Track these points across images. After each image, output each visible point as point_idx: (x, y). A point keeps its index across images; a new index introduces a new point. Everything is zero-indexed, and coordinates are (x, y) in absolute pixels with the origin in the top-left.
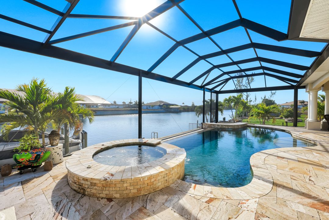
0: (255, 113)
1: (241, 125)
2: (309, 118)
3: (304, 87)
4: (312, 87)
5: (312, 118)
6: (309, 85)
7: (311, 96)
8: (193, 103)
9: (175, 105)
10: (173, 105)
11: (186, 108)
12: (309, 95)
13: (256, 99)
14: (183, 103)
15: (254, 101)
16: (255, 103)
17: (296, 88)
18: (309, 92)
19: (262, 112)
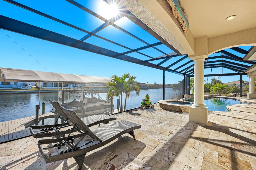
0: (215, 89)
1: (208, 96)
2: (250, 92)
3: (246, 74)
4: (251, 74)
5: (251, 92)
6: (249, 73)
7: (251, 79)
8: (155, 82)
9: (143, 83)
10: (142, 83)
11: (151, 86)
12: (249, 79)
13: (207, 80)
14: (148, 82)
15: (206, 81)
16: (207, 82)
17: (241, 75)
18: (249, 77)
19: (219, 88)
